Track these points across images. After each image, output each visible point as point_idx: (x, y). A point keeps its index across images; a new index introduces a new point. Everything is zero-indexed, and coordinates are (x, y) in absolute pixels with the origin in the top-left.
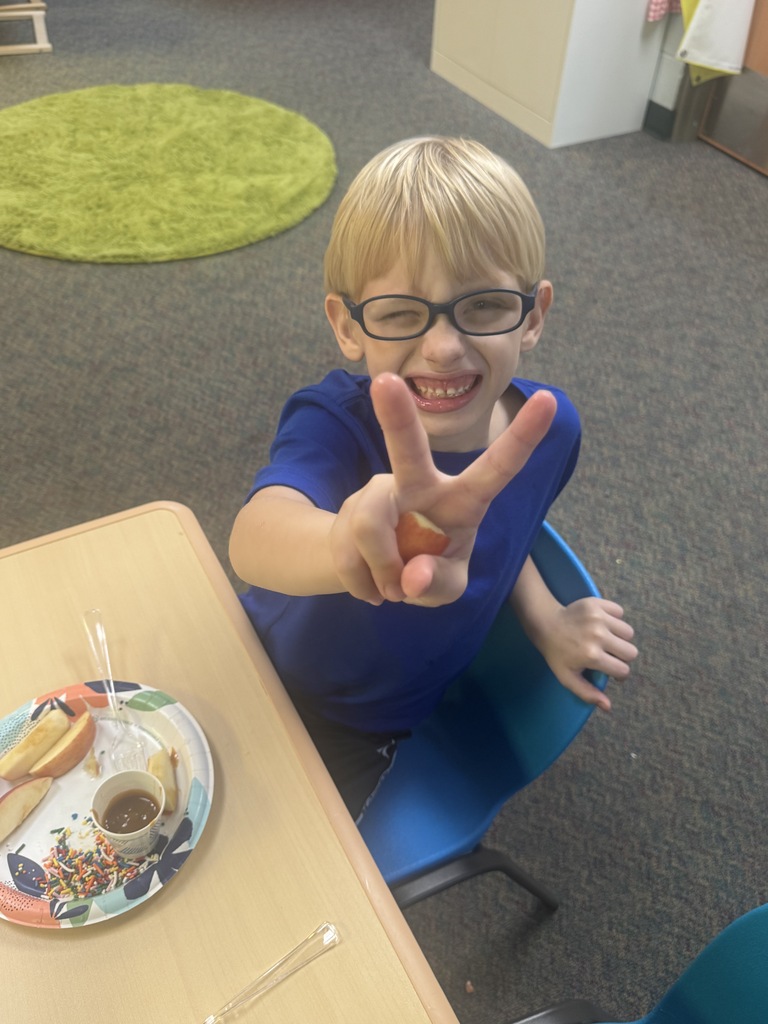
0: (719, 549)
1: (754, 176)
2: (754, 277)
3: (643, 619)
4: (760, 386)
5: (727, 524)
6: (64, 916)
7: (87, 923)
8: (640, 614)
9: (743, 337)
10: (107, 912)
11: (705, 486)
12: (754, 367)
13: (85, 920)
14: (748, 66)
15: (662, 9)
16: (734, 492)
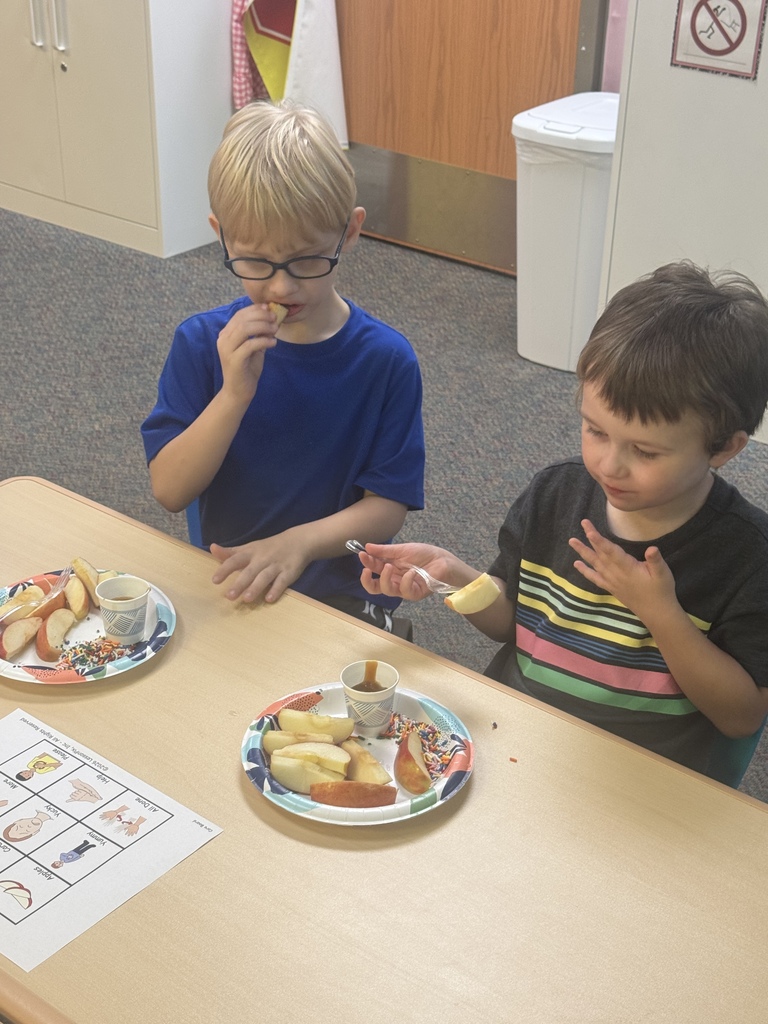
0: (483, 549)
1: (397, 251)
2: (430, 335)
3: (435, 614)
4: (472, 421)
5: (483, 529)
6: (87, 674)
7: (106, 676)
8: (432, 611)
9: (440, 386)
10: (119, 669)
11: (452, 506)
12: (460, 408)
13: (104, 674)
14: (354, 140)
15: (246, 95)
16: (480, 505)
